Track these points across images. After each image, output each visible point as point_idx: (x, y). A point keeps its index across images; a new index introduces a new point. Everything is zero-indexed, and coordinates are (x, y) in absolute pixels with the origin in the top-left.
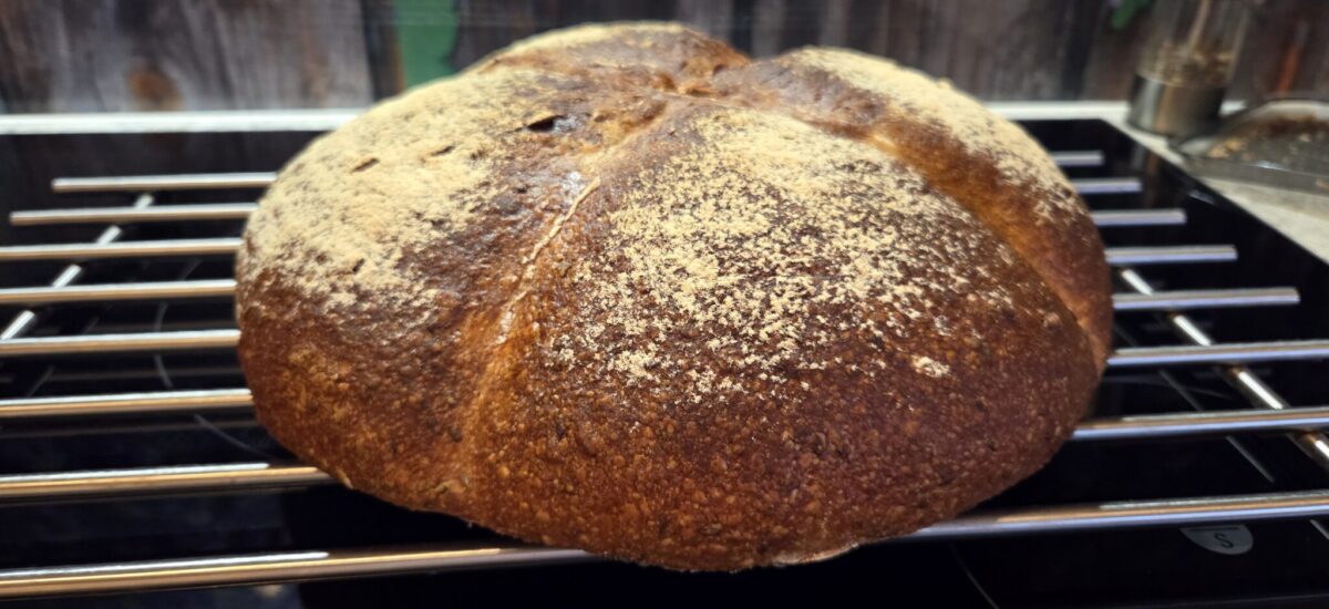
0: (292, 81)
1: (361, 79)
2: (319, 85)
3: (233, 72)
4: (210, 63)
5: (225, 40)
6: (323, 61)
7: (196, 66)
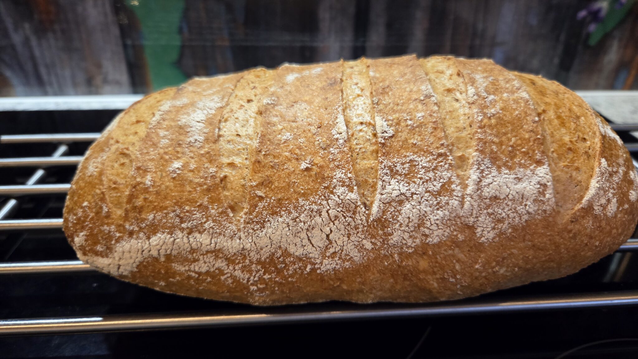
0: (81, 77)
1: (124, 77)
2: (98, 80)
3: (43, 71)
4: (29, 67)
5: (37, 53)
6: (99, 66)
7: (20, 68)
